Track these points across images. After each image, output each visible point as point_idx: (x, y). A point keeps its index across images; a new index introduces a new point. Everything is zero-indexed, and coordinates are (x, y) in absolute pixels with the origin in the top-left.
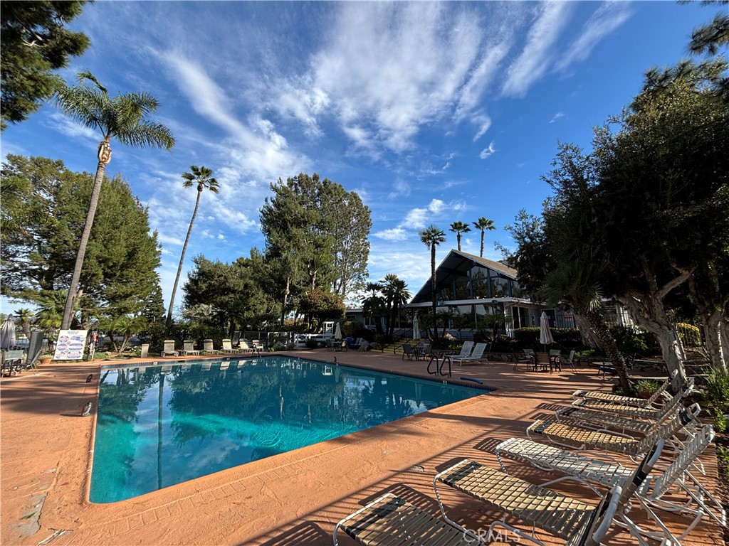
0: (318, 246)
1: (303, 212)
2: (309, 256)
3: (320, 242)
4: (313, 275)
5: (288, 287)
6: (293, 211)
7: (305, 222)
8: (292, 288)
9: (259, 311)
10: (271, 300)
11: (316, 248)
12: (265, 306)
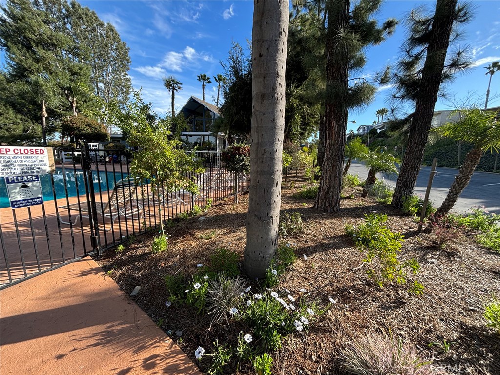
0: (74, 74)
1: (49, 33)
2: (65, 82)
3: (76, 69)
4: (73, 101)
5: (44, 110)
6: (35, 29)
7: (54, 45)
8: (51, 112)
9: (14, 130)
10: (27, 121)
11: (72, 75)
12: (21, 127)
